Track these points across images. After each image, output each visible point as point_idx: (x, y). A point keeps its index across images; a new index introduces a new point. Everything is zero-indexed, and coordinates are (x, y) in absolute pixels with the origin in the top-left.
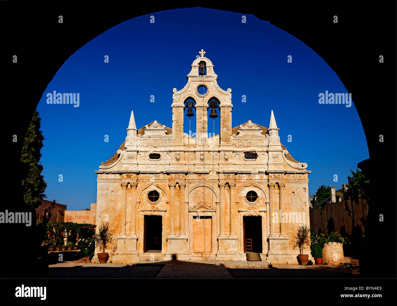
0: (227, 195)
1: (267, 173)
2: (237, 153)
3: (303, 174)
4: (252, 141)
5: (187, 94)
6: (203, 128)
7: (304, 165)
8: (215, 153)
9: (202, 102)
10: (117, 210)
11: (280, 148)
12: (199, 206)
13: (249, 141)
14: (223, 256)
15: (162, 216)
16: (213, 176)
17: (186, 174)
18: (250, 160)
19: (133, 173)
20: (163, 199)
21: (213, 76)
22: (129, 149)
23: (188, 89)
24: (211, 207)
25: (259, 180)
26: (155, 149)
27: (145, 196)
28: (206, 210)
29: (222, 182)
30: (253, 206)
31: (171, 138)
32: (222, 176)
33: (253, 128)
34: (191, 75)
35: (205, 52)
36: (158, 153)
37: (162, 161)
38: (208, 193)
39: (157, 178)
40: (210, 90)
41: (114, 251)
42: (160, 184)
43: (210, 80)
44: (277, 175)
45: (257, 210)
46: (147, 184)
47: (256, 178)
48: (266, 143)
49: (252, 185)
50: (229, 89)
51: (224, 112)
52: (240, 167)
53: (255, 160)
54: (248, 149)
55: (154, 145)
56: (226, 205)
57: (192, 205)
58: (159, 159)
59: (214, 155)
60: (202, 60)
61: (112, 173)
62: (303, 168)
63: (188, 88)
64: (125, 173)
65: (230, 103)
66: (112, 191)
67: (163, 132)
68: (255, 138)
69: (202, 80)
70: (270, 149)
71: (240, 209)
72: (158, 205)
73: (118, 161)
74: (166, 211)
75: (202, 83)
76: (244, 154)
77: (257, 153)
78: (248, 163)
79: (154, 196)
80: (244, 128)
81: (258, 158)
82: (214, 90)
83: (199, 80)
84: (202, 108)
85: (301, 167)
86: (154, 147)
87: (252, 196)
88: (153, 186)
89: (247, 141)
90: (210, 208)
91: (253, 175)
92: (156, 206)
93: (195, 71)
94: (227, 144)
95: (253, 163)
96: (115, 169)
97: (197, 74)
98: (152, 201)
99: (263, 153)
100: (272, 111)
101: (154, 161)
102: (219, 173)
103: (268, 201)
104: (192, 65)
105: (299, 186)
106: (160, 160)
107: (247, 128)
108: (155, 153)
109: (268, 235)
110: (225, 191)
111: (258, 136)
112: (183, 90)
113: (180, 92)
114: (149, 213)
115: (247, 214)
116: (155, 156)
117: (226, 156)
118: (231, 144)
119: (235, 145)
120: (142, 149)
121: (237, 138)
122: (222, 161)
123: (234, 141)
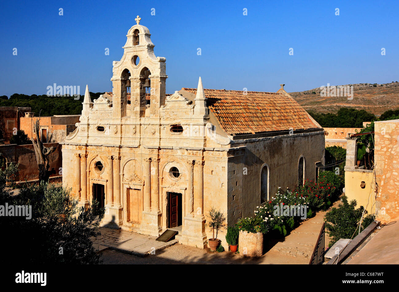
2: (165, 126)
3: (222, 151)
4: (178, 113)
5: (123, 66)
6: (136, 100)
8: (146, 126)
11: (202, 121)
13: (175, 113)
15: (104, 185)
17: (120, 148)
18: (177, 133)
19: (83, 146)
20: (105, 170)
21: (144, 44)
22: (82, 122)
23: (125, 61)
24: (140, 180)
25: (180, 156)
26: (101, 122)
27: (94, 166)
29: (147, 157)
30: (175, 183)
31: (112, 111)
32: (147, 151)
33: (179, 99)
34: (126, 46)
35: (140, 19)
36: (103, 126)
37: (105, 133)
38: (139, 167)
40: (142, 60)
42: (102, 157)
43: (141, 49)
44: (195, 152)
45: (178, 187)
46: (93, 156)
47: (177, 154)
48: (191, 115)
49: (174, 161)
50: (158, 57)
51: (153, 83)
52: (166, 141)
53: (180, 134)
54: (174, 122)
55: (101, 118)
56: (152, 180)
57: (125, 177)
58: (104, 131)
59: (145, 128)
60: (135, 28)
61: (71, 145)
63: (124, 59)
65: (158, 73)
66: (72, 161)
67: (106, 105)
68: (180, 110)
69: (135, 50)
72: (102, 175)
73: (76, 133)
74: (107, 182)
76: (170, 128)
77: (182, 126)
78: (173, 137)
80: (171, 99)
83: (132, 51)
84: (135, 80)
86: (101, 120)
87: (177, 172)
88: (97, 157)
89: (173, 114)
91: (175, 151)
92: (100, 176)
93: (130, 41)
94: (155, 116)
95: (179, 137)
97: (132, 45)
98: (100, 170)
99: (187, 126)
100: (200, 78)
101: (100, 134)
103: (188, 179)
104: (127, 36)
105: (219, 165)
107: (173, 99)
108: (101, 125)
111: (184, 108)
112: (121, 62)
113: (118, 64)
118: (159, 116)
119: (163, 118)
120: (92, 122)
121: (165, 110)
122: (149, 135)
123: (162, 113)
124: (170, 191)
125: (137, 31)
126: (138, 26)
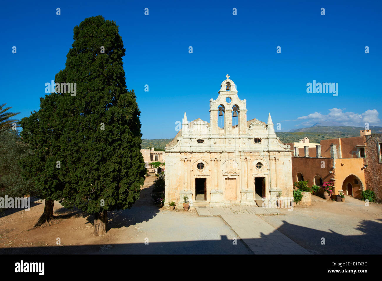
0: (246, 165)
1: (268, 152)
2: (250, 139)
3: (288, 152)
4: (258, 132)
5: (219, 102)
6: (229, 124)
7: (288, 146)
9: (229, 107)
10: (178, 175)
11: (275, 136)
12: (229, 172)
14: (245, 202)
15: (206, 179)
16: (237, 153)
17: (221, 153)
18: (257, 143)
19: (188, 152)
20: (206, 168)
21: (235, 91)
22: (184, 136)
23: (220, 100)
24: (236, 172)
25: (264, 156)
26: (201, 137)
27: (196, 166)
28: (233, 174)
29: (243, 158)
30: (260, 171)
31: (210, 130)
32: (242, 154)
33: (259, 124)
34: (221, 91)
35: (229, 76)
36: (203, 139)
38: (234, 164)
39: (203, 155)
40: (233, 100)
41: (177, 201)
42: (205, 159)
43: (233, 94)
44: (275, 153)
45: (263, 174)
46: (197, 159)
47: (262, 155)
48: (267, 133)
49: (260, 158)
50: (245, 100)
51: (242, 114)
53: (260, 143)
54: (256, 137)
55: (200, 134)
56: (245, 171)
57: (224, 171)
58: (204, 143)
59: (236, 140)
60: (228, 81)
61: (175, 153)
62: (288, 148)
63: (220, 98)
64: (184, 152)
65: (245, 108)
66: (175, 164)
67: (205, 126)
68: (260, 130)
69: (229, 94)
70: (269, 137)
71: (253, 174)
72: (203, 172)
73: (177, 144)
74: (209, 176)
75: (228, 96)
76: (254, 140)
77: (261, 139)
78: (257, 145)
79: (201, 166)
80: (254, 123)
81: (262, 142)
82: (236, 100)
83: (226, 94)
84: (229, 112)
85: (286, 147)
87: (259, 165)
88: (200, 160)
89: (256, 132)
91: (260, 153)
92: (202, 172)
93: (224, 88)
94: (244, 133)
95: (260, 145)
96: (176, 150)
97: (225, 90)
98: (200, 169)
99: (265, 139)
100: (269, 113)
101: (200, 144)
102: (240, 152)
103: (269, 168)
104: (222, 85)
105: (287, 159)
107: (256, 124)
108: (201, 139)
109: (269, 188)
110: (244, 162)
112: (217, 99)
113: (215, 101)
114: (198, 177)
115: (257, 176)
116: (200, 141)
117: (244, 141)
118: (246, 133)
119: (248, 134)
120: (193, 137)
121: (250, 130)
122: (242, 144)
123: (248, 132)
124: (257, 177)
125: (228, 83)
126: (228, 80)
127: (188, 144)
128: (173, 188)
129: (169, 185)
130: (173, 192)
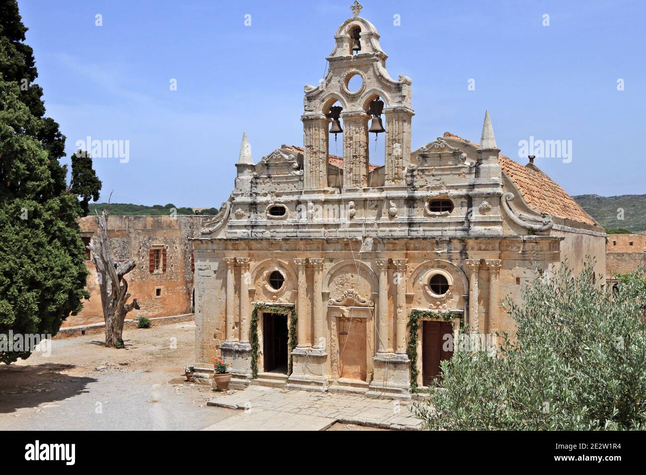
2: (416, 202)
4: (443, 177)
5: (327, 94)
6: (354, 156)
9: (352, 106)
10: (222, 302)
11: (496, 189)
12: (345, 299)
13: (438, 178)
18: (438, 213)
20: (288, 286)
21: (372, 52)
22: (237, 199)
23: (329, 85)
24: (364, 302)
25: (451, 254)
26: (277, 199)
27: (262, 281)
28: (357, 307)
30: (438, 303)
31: (302, 178)
33: (446, 151)
36: (281, 205)
37: (288, 219)
40: (367, 82)
43: (366, 62)
45: (447, 311)
47: (445, 251)
48: (471, 179)
52: (418, 229)
53: (447, 215)
55: (277, 191)
57: (334, 297)
58: (285, 215)
62: (544, 228)
66: (215, 272)
67: (290, 167)
69: (353, 64)
70: (476, 192)
71: (416, 308)
72: (281, 295)
73: (223, 220)
75: (352, 71)
76: (427, 204)
77: (452, 200)
79: (276, 280)
80: (428, 151)
81: (454, 211)
82: (374, 81)
85: (539, 226)
86: (278, 195)
88: (273, 264)
89: (434, 178)
90: (363, 304)
92: (279, 298)
93: (342, 48)
96: (219, 234)
98: (276, 287)
99: (462, 201)
103: (466, 294)
105: (531, 266)
106: (285, 219)
107: (433, 151)
108: (278, 205)
110: (388, 274)
111: (456, 166)
116: (277, 211)
117: (391, 209)
118: (403, 183)
119: (411, 186)
120: (260, 199)
121: (415, 173)
122: (385, 219)
123: (409, 179)
127: (244, 221)
128: (211, 334)
129: (203, 325)
130: (211, 344)
